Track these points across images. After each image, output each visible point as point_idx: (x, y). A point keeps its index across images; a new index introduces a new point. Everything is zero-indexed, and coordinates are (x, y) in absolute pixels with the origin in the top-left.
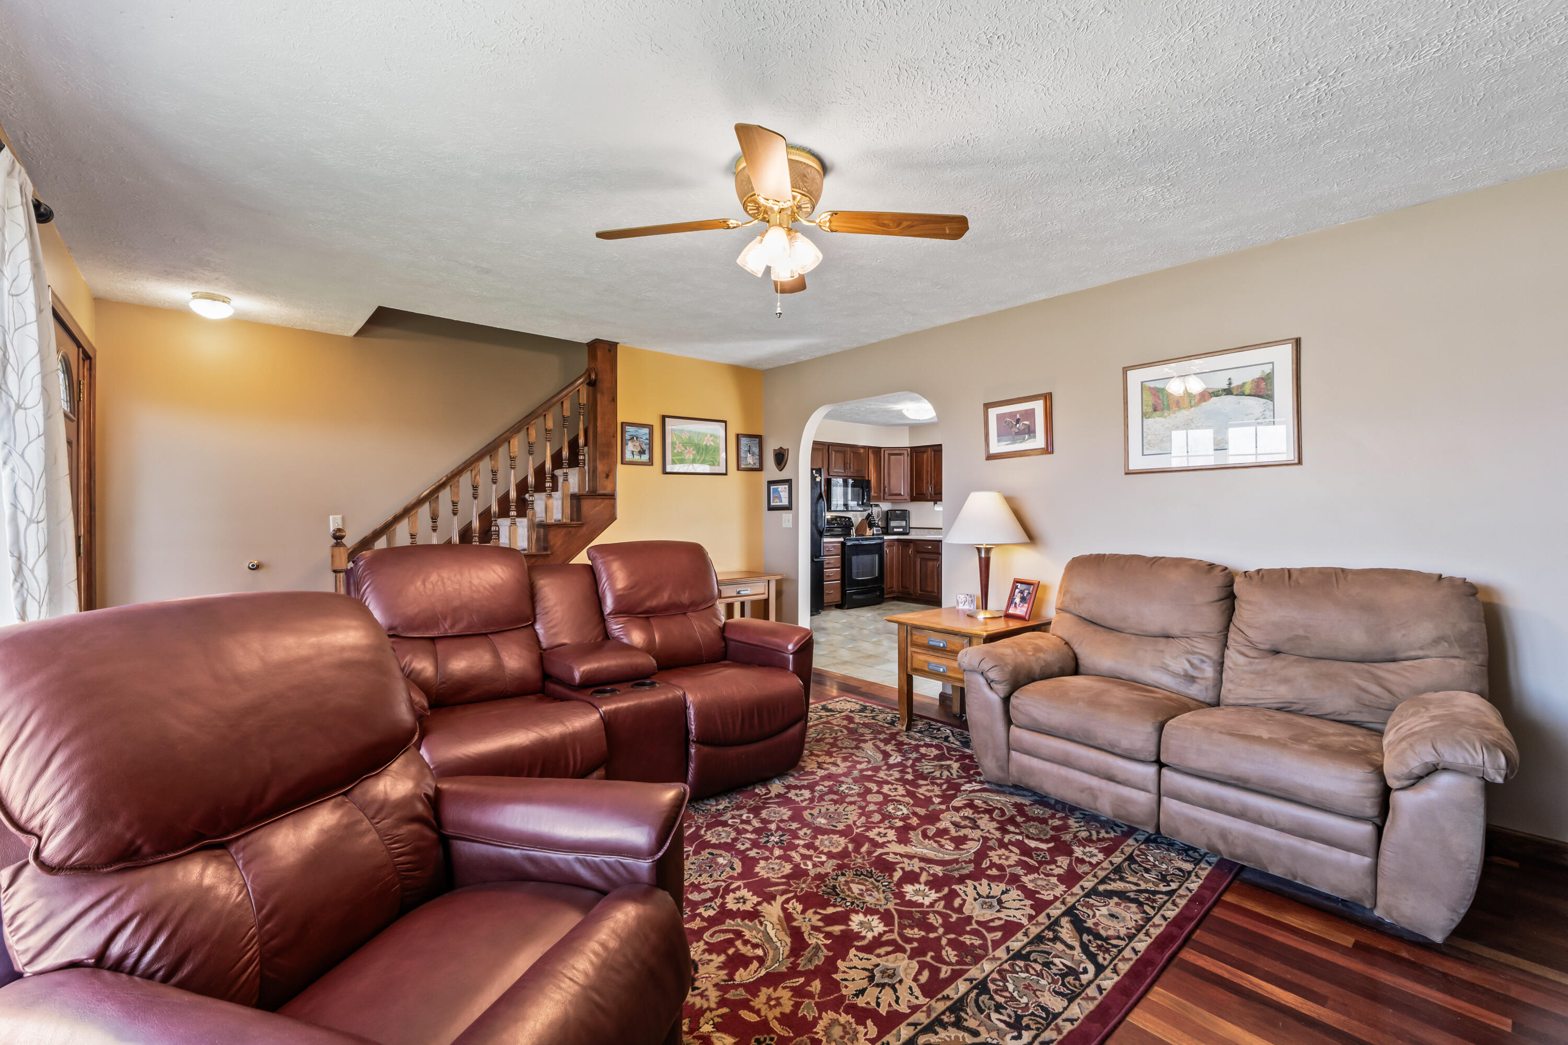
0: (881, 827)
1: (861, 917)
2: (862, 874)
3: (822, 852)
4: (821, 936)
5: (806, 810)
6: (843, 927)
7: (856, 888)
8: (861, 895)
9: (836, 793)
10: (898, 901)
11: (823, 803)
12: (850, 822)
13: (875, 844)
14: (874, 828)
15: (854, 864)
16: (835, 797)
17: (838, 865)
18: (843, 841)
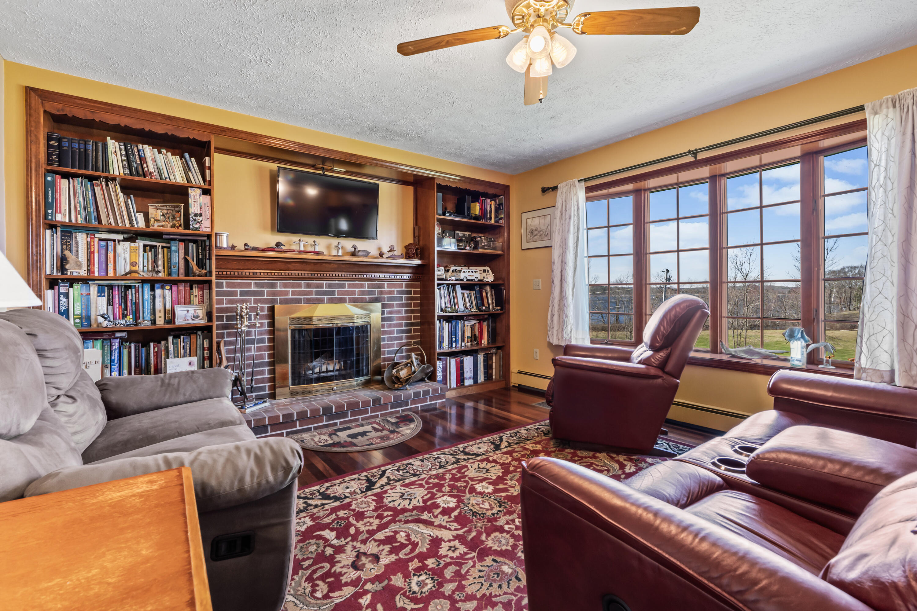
0: (451, 557)
1: (486, 491)
2: (480, 515)
3: (508, 532)
4: (509, 484)
6: (497, 487)
7: (487, 506)
8: (483, 501)
10: (462, 498)
11: (506, 599)
12: (478, 566)
13: (461, 538)
14: (457, 558)
15: (484, 522)
17: (496, 521)
18: (490, 543)
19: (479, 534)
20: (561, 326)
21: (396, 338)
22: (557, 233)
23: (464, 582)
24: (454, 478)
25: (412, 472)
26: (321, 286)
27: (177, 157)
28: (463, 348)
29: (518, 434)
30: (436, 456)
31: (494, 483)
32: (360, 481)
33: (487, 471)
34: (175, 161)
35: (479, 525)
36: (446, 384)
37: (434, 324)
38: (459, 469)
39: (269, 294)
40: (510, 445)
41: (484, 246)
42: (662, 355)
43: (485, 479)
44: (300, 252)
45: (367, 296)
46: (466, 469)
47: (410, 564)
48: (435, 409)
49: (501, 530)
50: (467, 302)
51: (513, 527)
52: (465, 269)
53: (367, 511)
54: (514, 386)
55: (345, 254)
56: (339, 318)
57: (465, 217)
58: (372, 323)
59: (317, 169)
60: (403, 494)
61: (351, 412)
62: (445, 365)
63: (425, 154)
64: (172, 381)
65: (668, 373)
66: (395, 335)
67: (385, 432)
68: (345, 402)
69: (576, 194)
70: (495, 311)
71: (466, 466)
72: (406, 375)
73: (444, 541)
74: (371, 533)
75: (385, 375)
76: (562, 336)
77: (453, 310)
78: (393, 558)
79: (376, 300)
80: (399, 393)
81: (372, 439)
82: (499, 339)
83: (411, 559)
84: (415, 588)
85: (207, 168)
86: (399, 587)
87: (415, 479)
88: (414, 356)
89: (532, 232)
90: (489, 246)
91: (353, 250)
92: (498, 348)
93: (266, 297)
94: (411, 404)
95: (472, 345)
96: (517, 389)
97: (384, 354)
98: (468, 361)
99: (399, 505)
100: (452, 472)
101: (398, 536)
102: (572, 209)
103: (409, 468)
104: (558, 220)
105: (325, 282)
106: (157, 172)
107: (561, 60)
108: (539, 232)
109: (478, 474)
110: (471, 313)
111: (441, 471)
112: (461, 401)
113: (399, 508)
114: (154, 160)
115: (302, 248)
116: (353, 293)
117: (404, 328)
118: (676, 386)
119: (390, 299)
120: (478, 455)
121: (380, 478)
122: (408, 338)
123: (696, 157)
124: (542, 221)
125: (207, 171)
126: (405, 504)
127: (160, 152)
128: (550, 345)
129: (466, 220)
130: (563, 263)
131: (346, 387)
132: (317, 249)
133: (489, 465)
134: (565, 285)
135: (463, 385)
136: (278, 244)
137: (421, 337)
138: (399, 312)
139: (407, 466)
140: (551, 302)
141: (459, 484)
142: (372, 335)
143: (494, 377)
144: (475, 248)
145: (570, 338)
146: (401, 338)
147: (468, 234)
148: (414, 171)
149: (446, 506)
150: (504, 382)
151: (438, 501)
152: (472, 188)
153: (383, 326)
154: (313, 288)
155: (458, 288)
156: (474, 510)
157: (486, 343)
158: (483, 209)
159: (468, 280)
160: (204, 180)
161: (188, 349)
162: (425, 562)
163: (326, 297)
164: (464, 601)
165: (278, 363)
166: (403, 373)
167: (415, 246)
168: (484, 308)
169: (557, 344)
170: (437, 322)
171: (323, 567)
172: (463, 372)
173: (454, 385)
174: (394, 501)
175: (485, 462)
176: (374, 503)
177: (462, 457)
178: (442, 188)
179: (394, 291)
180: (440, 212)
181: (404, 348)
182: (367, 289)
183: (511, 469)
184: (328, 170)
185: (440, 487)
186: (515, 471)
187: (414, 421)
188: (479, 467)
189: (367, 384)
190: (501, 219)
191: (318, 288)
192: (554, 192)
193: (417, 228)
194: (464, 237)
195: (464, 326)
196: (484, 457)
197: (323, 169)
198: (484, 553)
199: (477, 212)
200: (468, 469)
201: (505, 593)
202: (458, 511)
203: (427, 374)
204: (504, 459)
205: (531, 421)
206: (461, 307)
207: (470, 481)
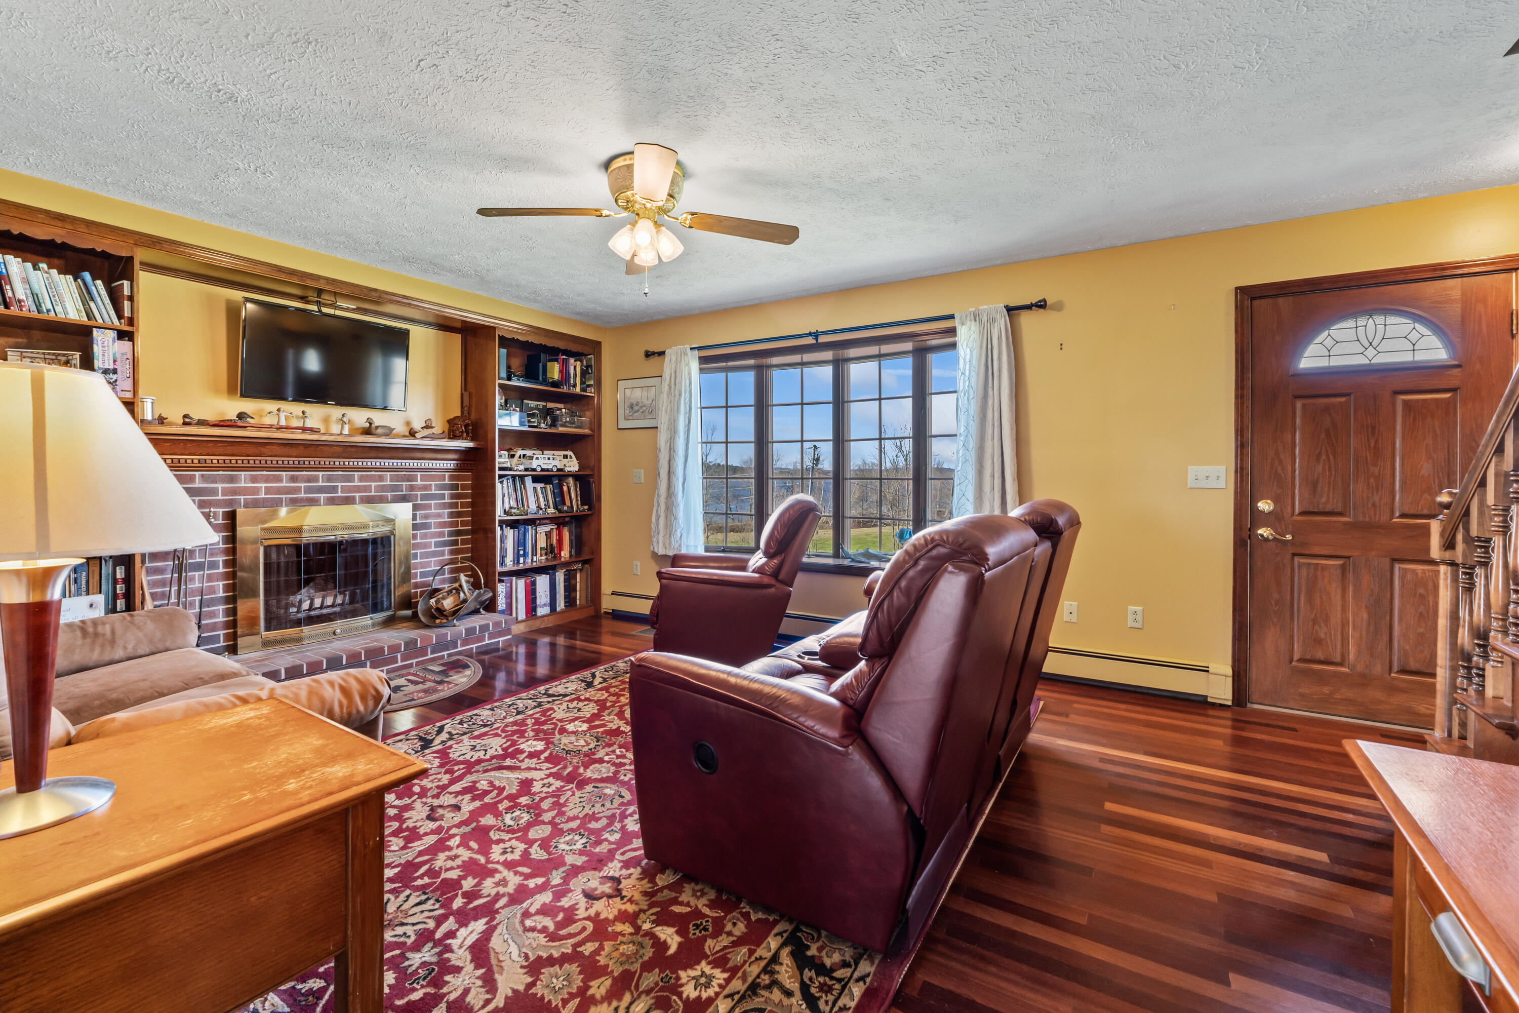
0: (546, 793)
1: (580, 729)
2: (574, 752)
3: (608, 762)
5: (628, 801)
6: (593, 724)
7: (582, 742)
8: (577, 739)
9: (592, 832)
10: (551, 740)
11: (609, 813)
12: (578, 794)
13: (557, 776)
14: (553, 791)
15: (580, 757)
16: (593, 825)
17: (595, 754)
18: (589, 774)
19: (576, 768)
20: (668, 530)
21: (434, 554)
22: (664, 412)
23: (564, 809)
24: (537, 722)
25: (481, 723)
26: (316, 479)
27: (67, 276)
28: (534, 564)
29: (615, 668)
30: (510, 703)
31: (589, 721)
32: (410, 741)
33: (579, 710)
34: (65, 284)
35: (575, 761)
36: (511, 614)
37: (493, 532)
38: (544, 713)
39: (225, 492)
40: (605, 680)
41: (565, 422)
42: (776, 561)
43: (577, 719)
44: (280, 428)
45: (389, 494)
46: (551, 712)
47: (499, 805)
48: (497, 650)
49: (601, 761)
50: (541, 499)
51: (614, 756)
52: (538, 453)
53: (431, 769)
54: (606, 613)
55: (354, 431)
56: (345, 527)
57: (541, 384)
58: (397, 533)
59: (308, 302)
60: (475, 747)
61: (371, 662)
62: (509, 589)
63: (482, 293)
64: (100, 629)
65: (782, 582)
66: (433, 549)
67: (429, 684)
68: (362, 648)
69: (688, 364)
70: (581, 511)
71: (552, 709)
72: (452, 606)
73: (535, 780)
74: (443, 788)
75: (419, 607)
76: (670, 543)
77: (521, 511)
78: (477, 804)
79: (404, 499)
80: (443, 631)
81: (412, 693)
82: (586, 549)
83: (501, 801)
84: (511, 823)
85: (126, 298)
86: (490, 826)
87: (487, 729)
88: (463, 578)
89: (631, 407)
90: (572, 423)
91: (368, 425)
92: (585, 562)
93: (220, 497)
94: (462, 645)
95: (547, 559)
96: (611, 616)
97: (416, 577)
98: (542, 582)
99: (472, 757)
100: (534, 716)
101: (477, 785)
102: (683, 383)
103: (476, 720)
104: (665, 395)
105: (321, 474)
106: (31, 299)
107: (668, 254)
108: (641, 407)
109: (567, 715)
110: (546, 516)
111: (520, 717)
112: (534, 637)
113: (473, 760)
114: (26, 281)
115: (283, 423)
116: (367, 489)
117: (446, 538)
118: (789, 594)
119: (424, 497)
120: (565, 695)
121: (437, 735)
122: (452, 552)
123: (817, 340)
124: (645, 393)
125: (126, 302)
126: (477, 756)
127: (36, 267)
128: (655, 555)
129: (541, 387)
130: (672, 450)
131: (357, 629)
132: (309, 424)
133: (581, 704)
134: (674, 479)
135: (536, 615)
136: (241, 416)
137: (472, 550)
138: (439, 516)
139: (472, 718)
140: (655, 499)
141: (545, 727)
142: (398, 549)
143: (578, 602)
144: (553, 425)
145: (680, 545)
146: (442, 553)
147: (541, 404)
148: (466, 317)
149: (533, 750)
150: (593, 607)
151: (522, 747)
152: (550, 343)
153: (414, 537)
154: (301, 482)
155: (528, 481)
156: (567, 749)
157: (567, 555)
158: (564, 372)
159: (543, 470)
160: (120, 316)
161: (84, 582)
162: (517, 801)
163: (322, 496)
164: (567, 822)
165: (242, 598)
166: (448, 603)
167: (464, 421)
168: (565, 508)
169: (664, 553)
170: (498, 529)
171: (391, 826)
172: (535, 598)
173: (522, 615)
174: (464, 754)
175: (576, 702)
176: (438, 760)
177: (546, 700)
178: (505, 342)
179: (431, 485)
180: (504, 374)
181: (446, 567)
182: (388, 483)
183: (608, 704)
184: (325, 305)
185: (522, 734)
186: (613, 706)
187: (469, 667)
188: (568, 708)
189: (389, 622)
190: (589, 386)
191: (309, 481)
192: (661, 357)
193: (466, 395)
194: (537, 409)
195: (536, 533)
196: (573, 696)
197: (319, 303)
198: (582, 784)
199: (556, 376)
200: (555, 711)
201: (608, 809)
202: (548, 752)
203: (482, 603)
204: (599, 695)
205: (631, 653)
206: (533, 506)
207: (558, 723)
